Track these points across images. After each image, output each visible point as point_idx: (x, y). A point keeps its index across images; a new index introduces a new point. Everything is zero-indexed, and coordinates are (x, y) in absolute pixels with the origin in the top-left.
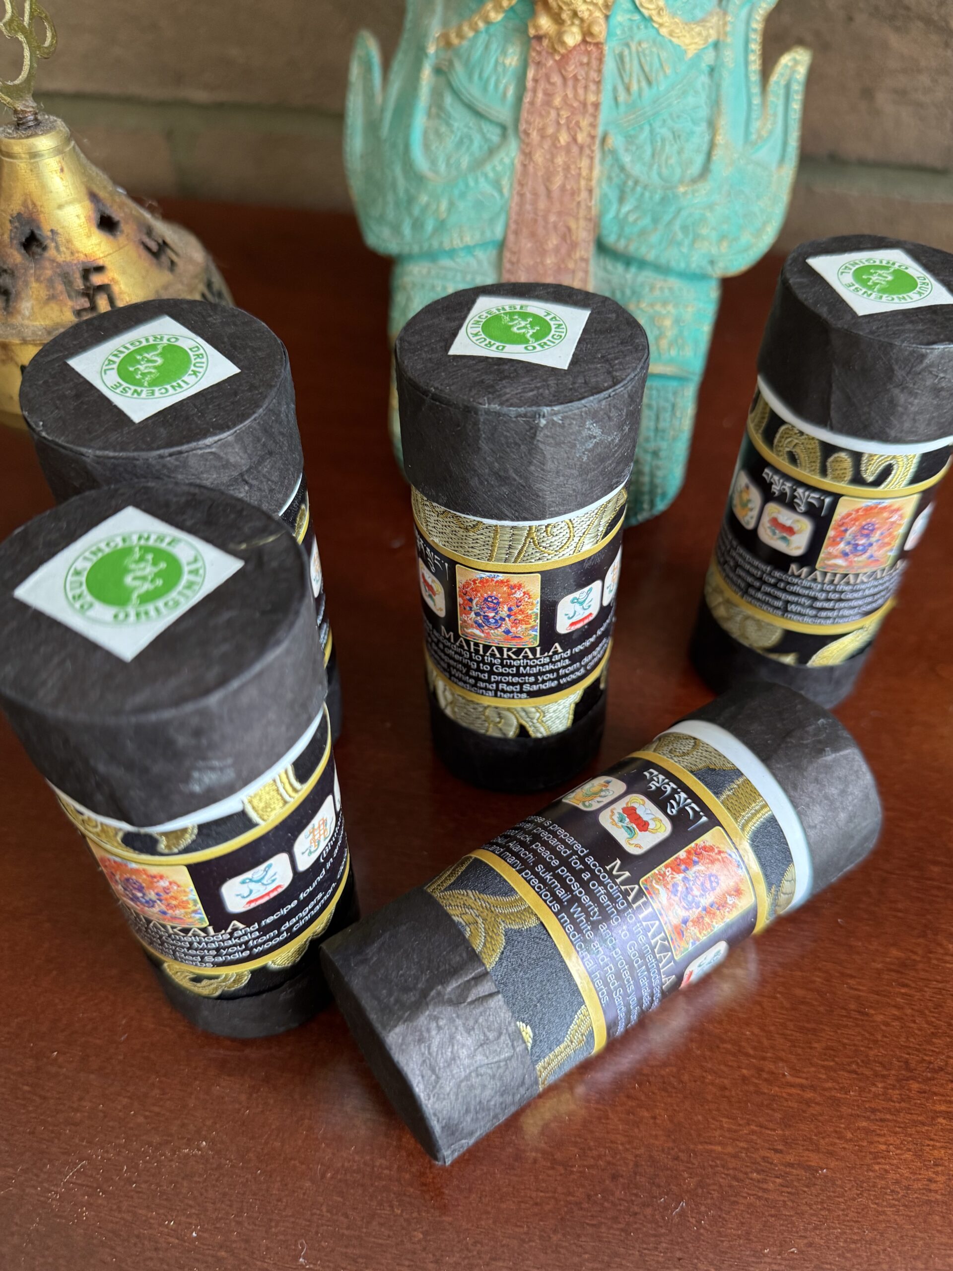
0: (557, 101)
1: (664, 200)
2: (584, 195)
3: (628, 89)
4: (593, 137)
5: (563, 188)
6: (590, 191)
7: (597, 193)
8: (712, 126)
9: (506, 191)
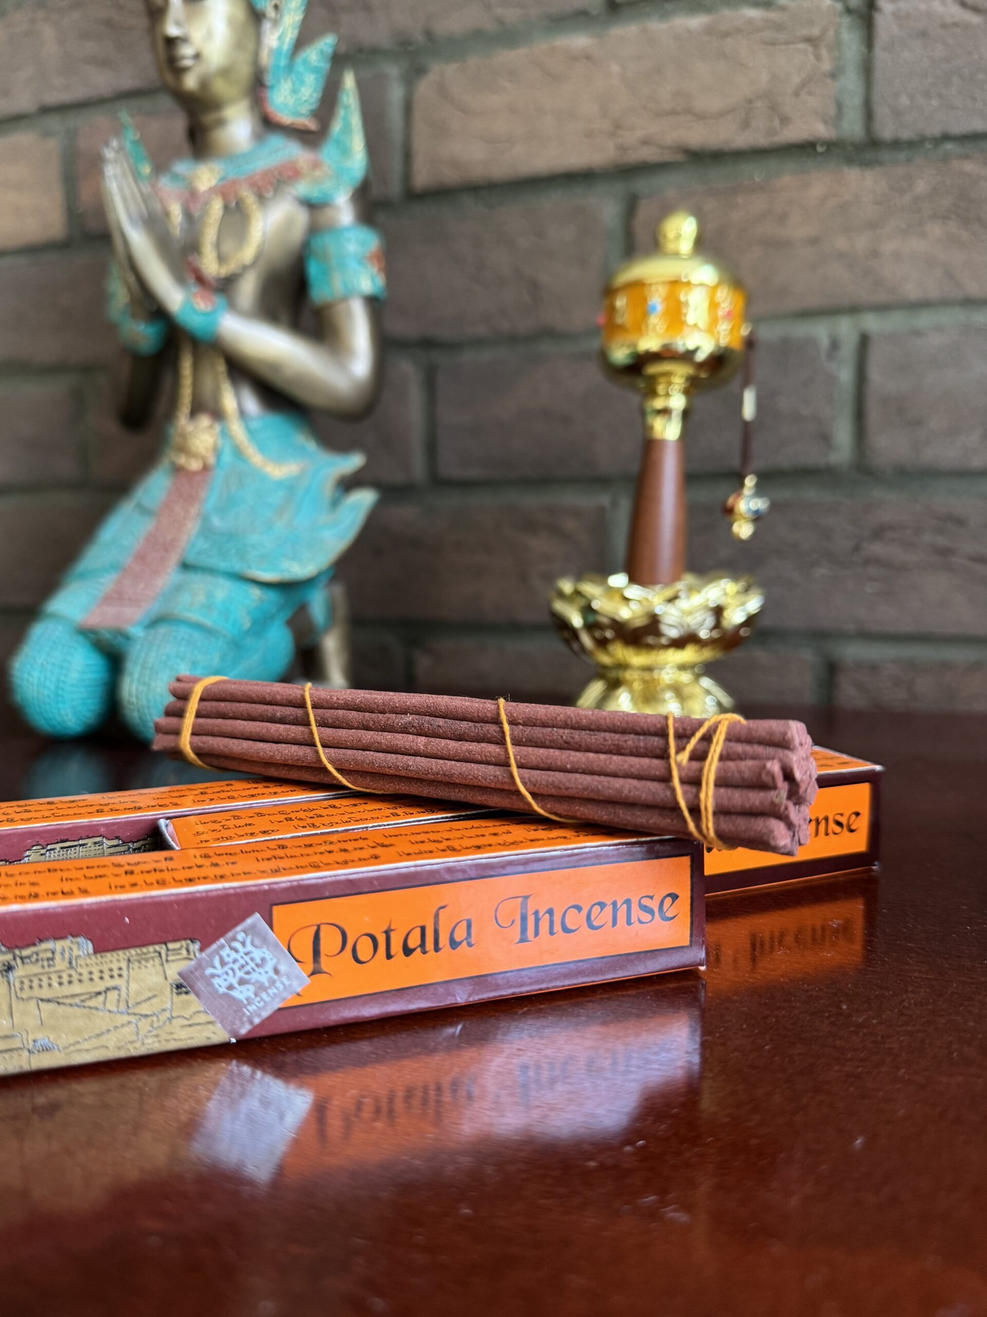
0: (185, 497)
3: (229, 490)
4: (199, 513)
9: (142, 542)
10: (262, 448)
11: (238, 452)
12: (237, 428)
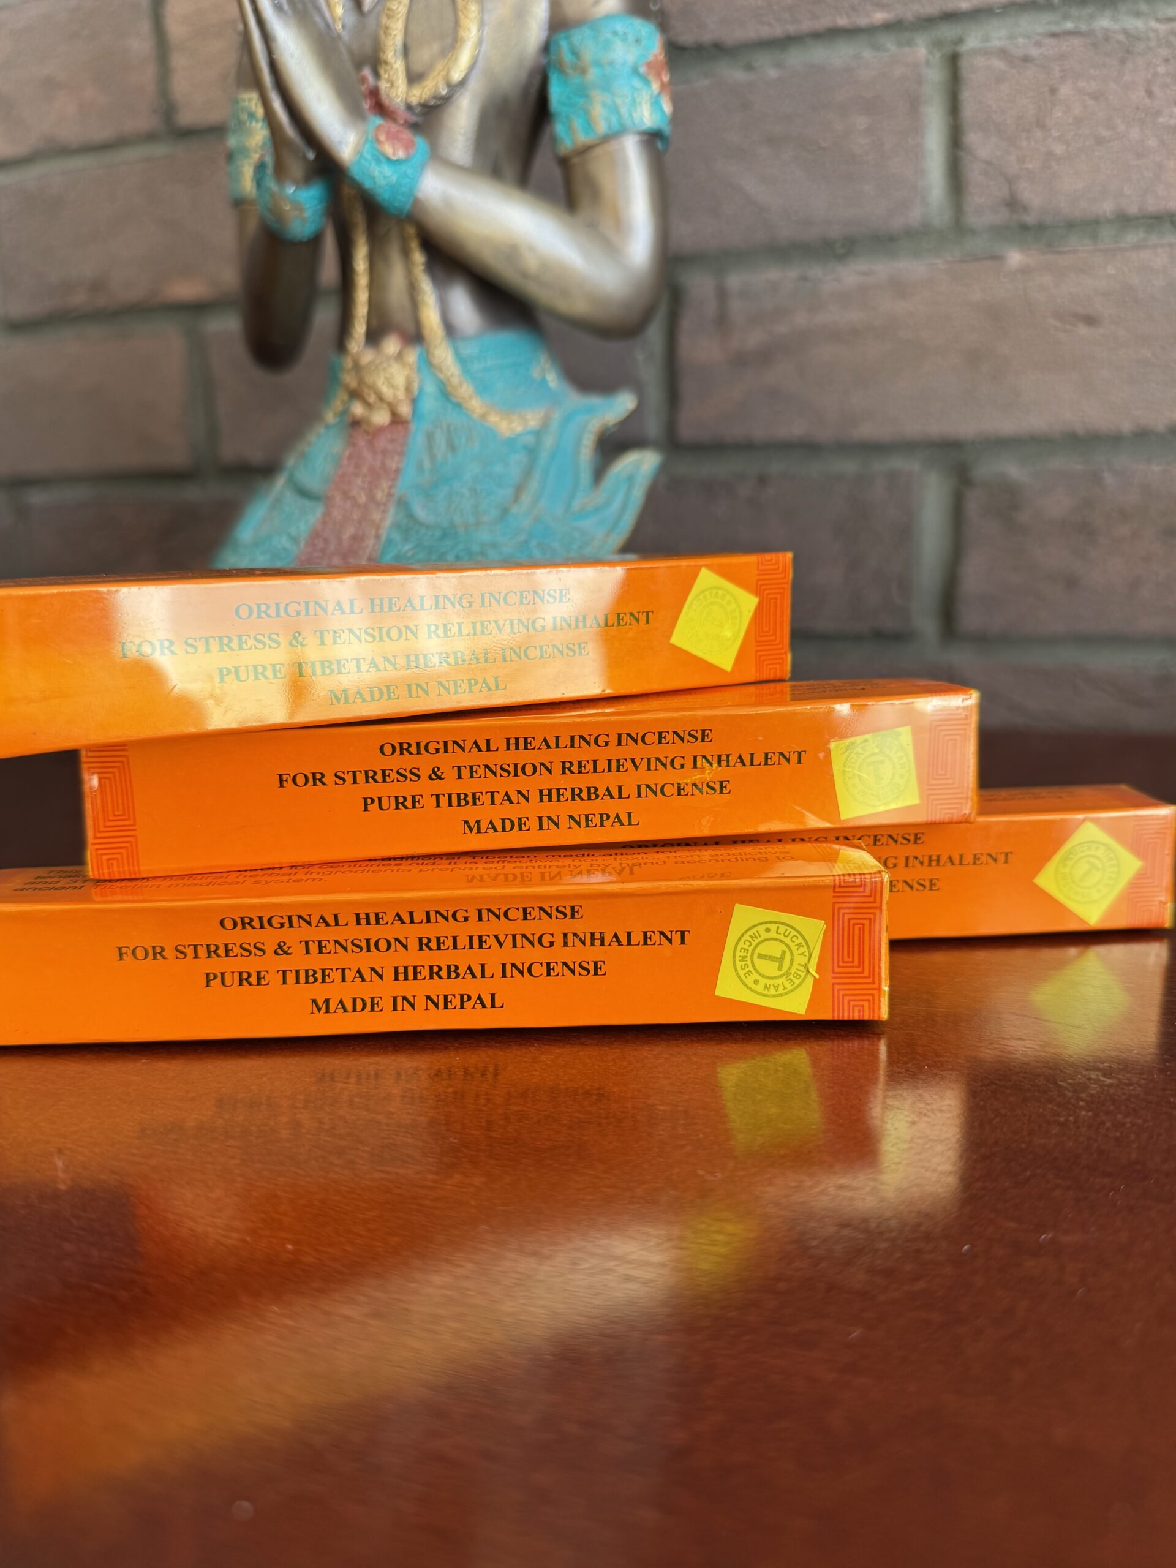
0: (365, 470)
1: (445, 535)
2: (370, 542)
3: (432, 457)
4: (390, 495)
5: (355, 538)
6: (378, 537)
7: (384, 538)
8: (519, 490)
9: (302, 544)
10: (483, 388)
11: (445, 393)
12: (444, 354)
